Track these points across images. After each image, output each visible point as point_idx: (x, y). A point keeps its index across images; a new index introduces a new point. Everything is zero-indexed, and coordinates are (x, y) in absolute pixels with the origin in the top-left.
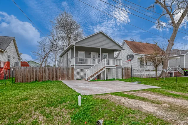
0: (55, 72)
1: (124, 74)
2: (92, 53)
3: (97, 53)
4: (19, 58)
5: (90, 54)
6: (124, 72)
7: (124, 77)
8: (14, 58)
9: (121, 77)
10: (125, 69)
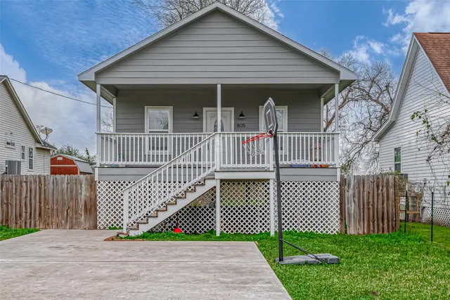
0: (24, 195)
1: (352, 207)
2: (205, 109)
3: (232, 109)
4: (39, 146)
5: (196, 115)
6: (354, 201)
7: (352, 223)
8: (13, 144)
9: (334, 227)
10: (362, 185)
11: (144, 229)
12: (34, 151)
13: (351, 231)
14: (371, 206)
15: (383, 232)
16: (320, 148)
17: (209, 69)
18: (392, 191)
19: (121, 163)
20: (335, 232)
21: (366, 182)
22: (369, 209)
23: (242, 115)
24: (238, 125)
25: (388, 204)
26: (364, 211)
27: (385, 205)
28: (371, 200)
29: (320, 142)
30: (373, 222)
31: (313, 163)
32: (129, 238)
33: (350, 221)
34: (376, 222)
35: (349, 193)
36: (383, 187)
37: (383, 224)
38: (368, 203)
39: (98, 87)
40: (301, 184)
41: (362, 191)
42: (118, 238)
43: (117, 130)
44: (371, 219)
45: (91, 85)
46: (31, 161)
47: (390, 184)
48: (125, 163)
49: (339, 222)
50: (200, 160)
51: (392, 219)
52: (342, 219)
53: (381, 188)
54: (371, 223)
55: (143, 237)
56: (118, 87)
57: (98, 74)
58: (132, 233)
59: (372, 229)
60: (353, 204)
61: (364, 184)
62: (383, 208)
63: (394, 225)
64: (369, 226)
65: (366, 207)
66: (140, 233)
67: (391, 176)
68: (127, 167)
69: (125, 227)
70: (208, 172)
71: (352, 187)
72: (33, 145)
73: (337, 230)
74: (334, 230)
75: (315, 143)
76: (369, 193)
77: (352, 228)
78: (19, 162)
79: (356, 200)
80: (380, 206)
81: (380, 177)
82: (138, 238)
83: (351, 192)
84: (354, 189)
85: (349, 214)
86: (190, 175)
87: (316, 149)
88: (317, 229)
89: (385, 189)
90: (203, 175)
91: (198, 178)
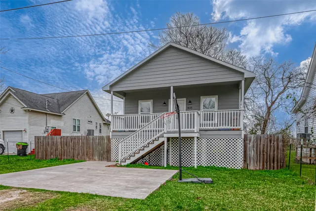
1: (252, 154)
2: (169, 100)
3: (185, 99)
4: (104, 122)
5: (165, 103)
6: (253, 150)
7: (252, 163)
8: (91, 122)
9: (239, 164)
10: (259, 140)
11: (128, 162)
12: (102, 125)
13: (251, 167)
14: (265, 153)
15: (274, 169)
16: (237, 119)
17: (167, 78)
18: (280, 144)
19: (126, 130)
20: (239, 168)
21: (262, 138)
22: (264, 155)
23: (190, 102)
24: (188, 108)
25: (277, 152)
26: (260, 156)
27: (276, 153)
28: (265, 149)
29: (237, 115)
30: (267, 163)
31: (232, 127)
32: (121, 166)
33: (250, 162)
34: (268, 163)
35: (250, 145)
36: (274, 141)
37: (274, 164)
38: (263, 151)
39: (112, 92)
40: (219, 140)
41: (259, 143)
42: (116, 165)
43: (125, 113)
44: (265, 160)
45: (109, 92)
46: (100, 130)
47: (280, 140)
48: (128, 129)
49: (243, 162)
50: (159, 127)
51: (281, 162)
52: (245, 161)
53: (272, 142)
54: (265, 163)
55: (127, 166)
56: (126, 92)
57: (111, 86)
58: (123, 164)
59: (265, 166)
60: (253, 152)
61: (260, 139)
62: (274, 154)
63: (282, 165)
64: (263, 165)
65: (261, 153)
66: (126, 164)
67: (280, 135)
68: (129, 131)
69: (119, 161)
70: (160, 133)
71: (252, 141)
72: (102, 122)
73: (241, 166)
74: (239, 166)
75: (234, 116)
76: (264, 145)
77: (252, 166)
78: (93, 130)
79: (255, 149)
80: (272, 153)
81: (272, 136)
82: (124, 166)
83: (251, 144)
84: (253, 142)
85: (250, 157)
86: (151, 135)
87: (234, 119)
88: (228, 166)
89: (275, 143)
90: (158, 135)
91: (155, 137)
